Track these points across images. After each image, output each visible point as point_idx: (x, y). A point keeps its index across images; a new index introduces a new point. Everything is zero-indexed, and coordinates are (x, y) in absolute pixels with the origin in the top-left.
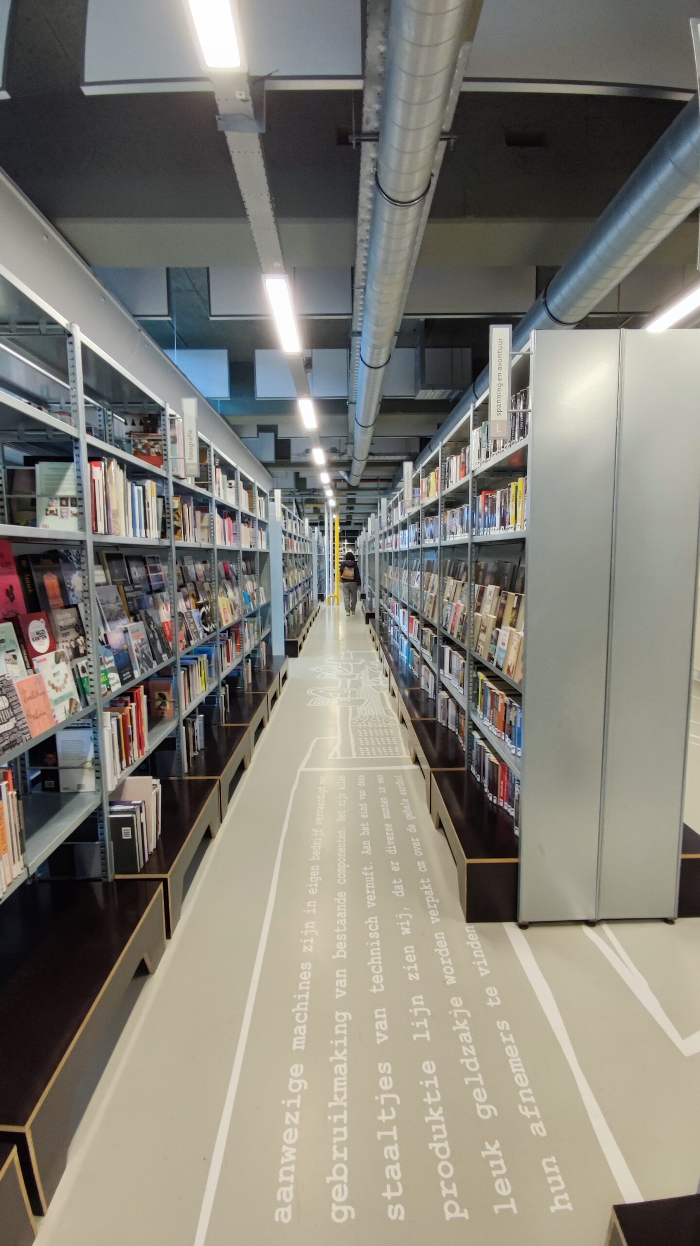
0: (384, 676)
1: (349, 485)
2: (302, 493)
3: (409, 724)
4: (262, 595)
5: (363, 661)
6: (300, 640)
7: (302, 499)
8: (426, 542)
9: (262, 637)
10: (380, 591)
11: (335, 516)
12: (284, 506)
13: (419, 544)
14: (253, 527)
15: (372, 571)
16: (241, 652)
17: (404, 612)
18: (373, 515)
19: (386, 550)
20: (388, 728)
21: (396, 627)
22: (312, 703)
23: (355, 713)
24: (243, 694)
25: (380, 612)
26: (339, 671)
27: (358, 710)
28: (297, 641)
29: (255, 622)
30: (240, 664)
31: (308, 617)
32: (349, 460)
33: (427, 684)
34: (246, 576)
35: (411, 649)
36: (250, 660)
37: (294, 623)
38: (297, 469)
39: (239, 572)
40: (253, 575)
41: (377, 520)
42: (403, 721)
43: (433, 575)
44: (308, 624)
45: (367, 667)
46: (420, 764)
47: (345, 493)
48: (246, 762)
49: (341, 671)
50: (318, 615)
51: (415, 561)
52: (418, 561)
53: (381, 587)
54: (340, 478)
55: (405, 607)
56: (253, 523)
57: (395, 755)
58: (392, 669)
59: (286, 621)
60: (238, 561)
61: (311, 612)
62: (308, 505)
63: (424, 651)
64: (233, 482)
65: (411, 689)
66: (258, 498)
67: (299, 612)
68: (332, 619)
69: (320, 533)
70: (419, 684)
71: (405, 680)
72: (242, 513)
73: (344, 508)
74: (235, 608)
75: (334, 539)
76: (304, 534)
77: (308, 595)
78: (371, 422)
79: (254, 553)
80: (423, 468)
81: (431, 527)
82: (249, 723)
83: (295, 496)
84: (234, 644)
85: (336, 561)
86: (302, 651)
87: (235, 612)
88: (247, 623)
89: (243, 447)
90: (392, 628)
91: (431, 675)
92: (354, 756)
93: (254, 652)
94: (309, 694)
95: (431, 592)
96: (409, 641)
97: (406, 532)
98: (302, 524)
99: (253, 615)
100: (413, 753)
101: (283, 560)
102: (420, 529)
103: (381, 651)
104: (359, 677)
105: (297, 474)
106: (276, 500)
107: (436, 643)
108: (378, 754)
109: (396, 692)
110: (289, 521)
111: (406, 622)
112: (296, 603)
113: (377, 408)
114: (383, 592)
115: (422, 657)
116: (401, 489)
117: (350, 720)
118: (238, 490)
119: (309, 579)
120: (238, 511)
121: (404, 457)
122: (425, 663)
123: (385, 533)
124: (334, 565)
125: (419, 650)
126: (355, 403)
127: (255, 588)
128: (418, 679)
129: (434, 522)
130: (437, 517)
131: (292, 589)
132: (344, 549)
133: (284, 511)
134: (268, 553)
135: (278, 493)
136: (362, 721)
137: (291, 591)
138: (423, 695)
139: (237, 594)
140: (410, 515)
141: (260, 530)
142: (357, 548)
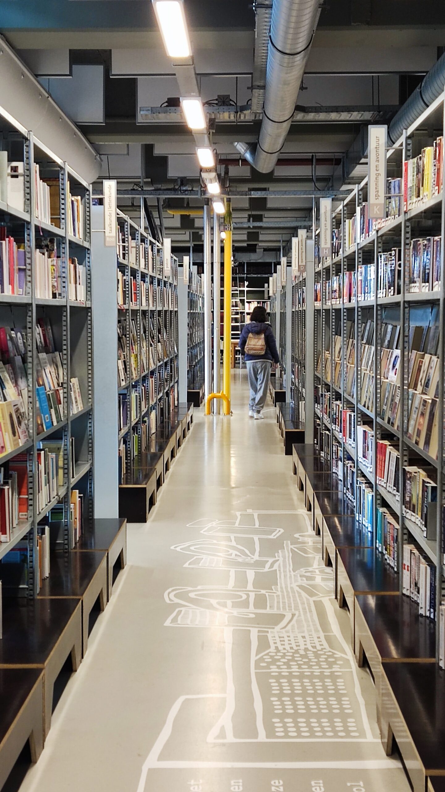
0: (323, 564)
1: (253, 170)
2: (159, 186)
3: (379, 669)
4: (75, 394)
5: (279, 532)
6: (150, 486)
7: (158, 199)
8: (412, 290)
9: (73, 481)
10: (316, 388)
11: (223, 235)
12: (122, 215)
13: (399, 293)
14: (58, 257)
15: (299, 347)
16: (30, 513)
17: (365, 432)
18: (302, 233)
19: (329, 303)
20: (333, 677)
21: (349, 463)
22: (174, 620)
23: (264, 643)
24: (31, 600)
25: (316, 431)
26: (231, 551)
27: (270, 636)
28: (145, 489)
29: (59, 449)
30: (28, 537)
31: (168, 438)
32: (253, 121)
33: (416, 584)
34: (43, 355)
35: (381, 510)
36: (47, 529)
37: (140, 452)
38: (148, 139)
39: (29, 348)
40: (57, 353)
41: (311, 243)
42: (364, 663)
43: (427, 356)
44: (167, 453)
45: (288, 545)
46: (401, 758)
47: (245, 188)
48: (34, 746)
49: (235, 552)
50: (189, 434)
51: (390, 327)
52: (395, 327)
53: (317, 379)
54: (236, 157)
55: (367, 421)
56: (58, 247)
57: (348, 736)
58: (340, 551)
59: (123, 446)
60: (29, 325)
61: (174, 428)
62: (170, 212)
63: (409, 514)
64: (20, 165)
65: (383, 593)
66: (69, 198)
67: (149, 428)
68: (216, 445)
69: (194, 269)
70: (397, 584)
71: (368, 575)
72: (37, 227)
73: (242, 218)
74: (20, 423)
75: (222, 279)
76: (161, 271)
77: (167, 394)
78: (301, 44)
79: (60, 309)
80: (408, 138)
81: (424, 258)
82: (43, 661)
83: (143, 192)
84: (16, 496)
85: (225, 324)
86: (155, 508)
87: (20, 431)
88: (42, 452)
89: (41, 94)
90: (340, 464)
91: (424, 565)
92: (262, 737)
93: (56, 511)
94: (167, 601)
95: (423, 393)
96: (377, 493)
97: (372, 268)
98: (158, 251)
99: (56, 436)
100: (386, 733)
101: (119, 322)
102: (402, 262)
103: (318, 511)
104: (272, 566)
105: (148, 149)
106: (106, 201)
107: (434, 498)
108: (312, 734)
109: (350, 600)
110: (133, 243)
111: (371, 453)
112: (144, 410)
113: (314, 16)
114: (321, 390)
115: (404, 527)
116: (363, 178)
117: (253, 658)
118: (29, 182)
119: (171, 360)
120: (29, 223)
121: (367, 116)
122: (412, 540)
123: (327, 270)
124: (222, 333)
125: (399, 513)
126: (270, 7)
127: (61, 381)
128: (397, 573)
129: (431, 249)
130: (436, 238)
131: (137, 382)
132: (242, 301)
133: (121, 223)
134: (88, 310)
135: (110, 187)
136: (279, 660)
137: (135, 386)
138: (406, 608)
139: (25, 393)
140: (379, 234)
141: (73, 262)
142: (269, 298)
